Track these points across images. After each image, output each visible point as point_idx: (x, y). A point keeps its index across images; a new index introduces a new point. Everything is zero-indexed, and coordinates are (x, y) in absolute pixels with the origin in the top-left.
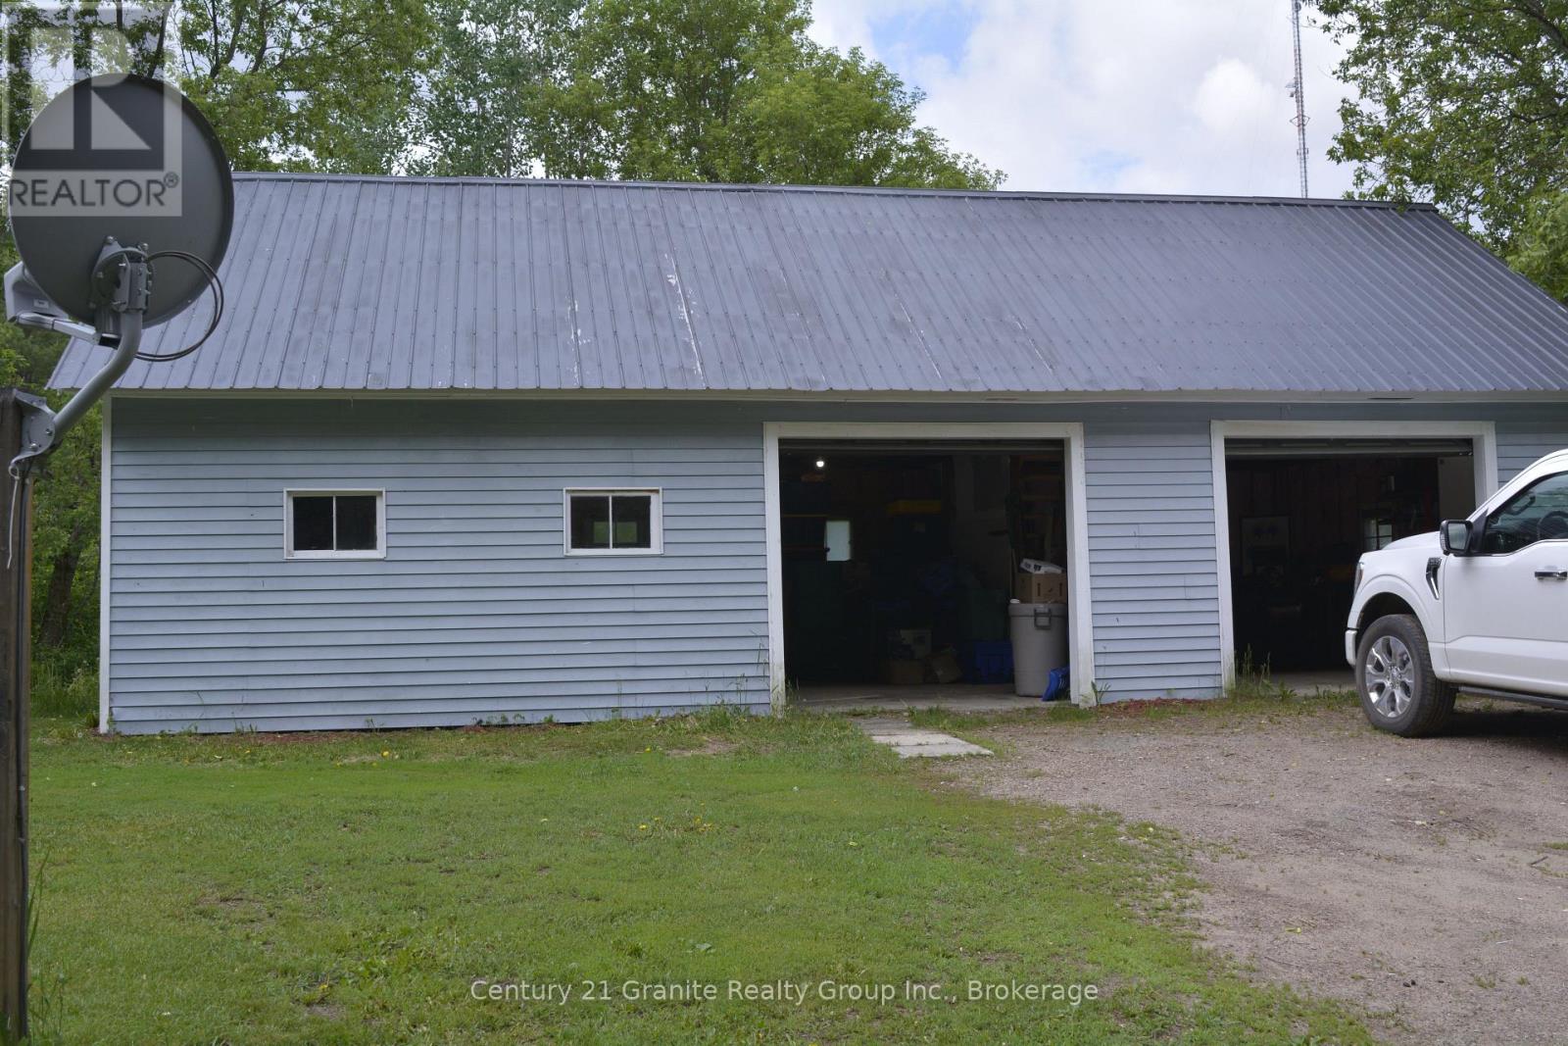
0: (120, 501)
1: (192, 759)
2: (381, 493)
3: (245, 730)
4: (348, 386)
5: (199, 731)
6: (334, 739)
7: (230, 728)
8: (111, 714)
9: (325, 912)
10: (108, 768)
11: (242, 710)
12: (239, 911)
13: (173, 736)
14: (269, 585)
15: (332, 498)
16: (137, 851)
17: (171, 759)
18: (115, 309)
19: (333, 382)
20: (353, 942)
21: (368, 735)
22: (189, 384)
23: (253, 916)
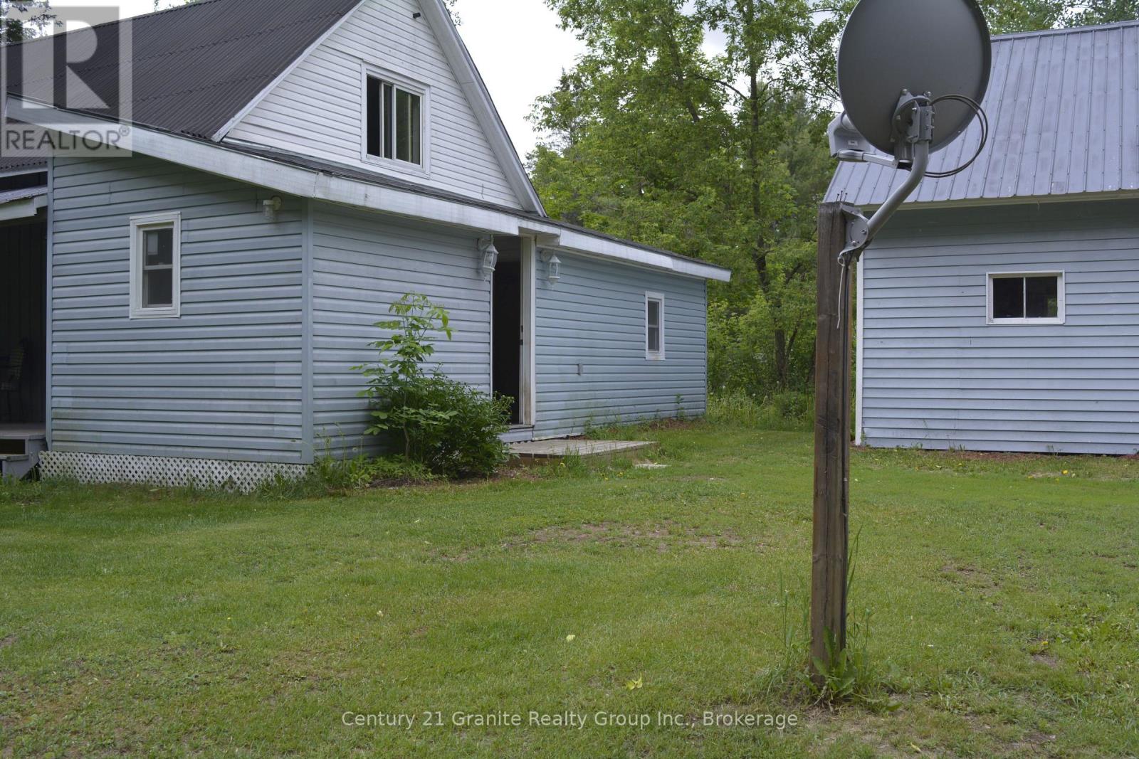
0: (870, 284)
1: (920, 467)
2: (1061, 274)
3: (957, 448)
4: (1037, 193)
5: (923, 447)
6: (1023, 458)
7: (946, 447)
8: (863, 432)
9: (1036, 586)
10: (863, 469)
11: (955, 434)
12: (972, 578)
13: (905, 449)
14: (975, 343)
15: (1022, 279)
16: (893, 528)
17: (906, 466)
18: (909, 141)
19: (1025, 191)
20: (1061, 612)
21: (1049, 457)
22: (918, 198)
23: (984, 584)
